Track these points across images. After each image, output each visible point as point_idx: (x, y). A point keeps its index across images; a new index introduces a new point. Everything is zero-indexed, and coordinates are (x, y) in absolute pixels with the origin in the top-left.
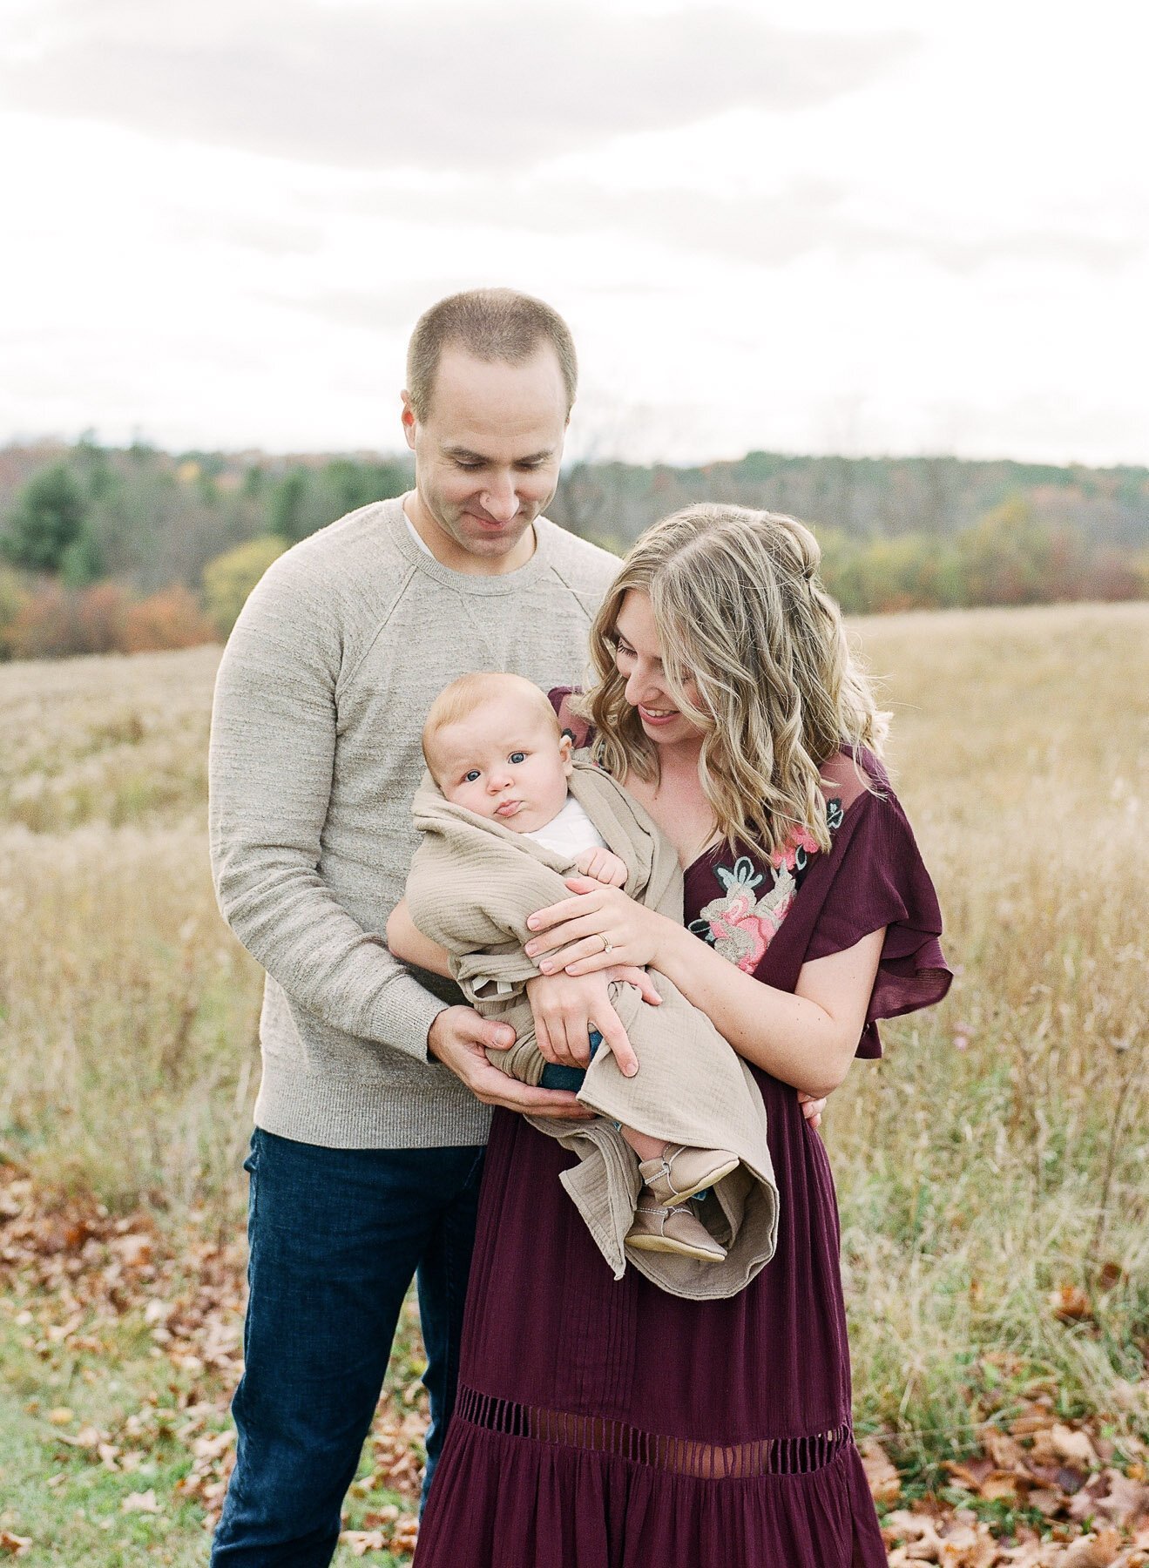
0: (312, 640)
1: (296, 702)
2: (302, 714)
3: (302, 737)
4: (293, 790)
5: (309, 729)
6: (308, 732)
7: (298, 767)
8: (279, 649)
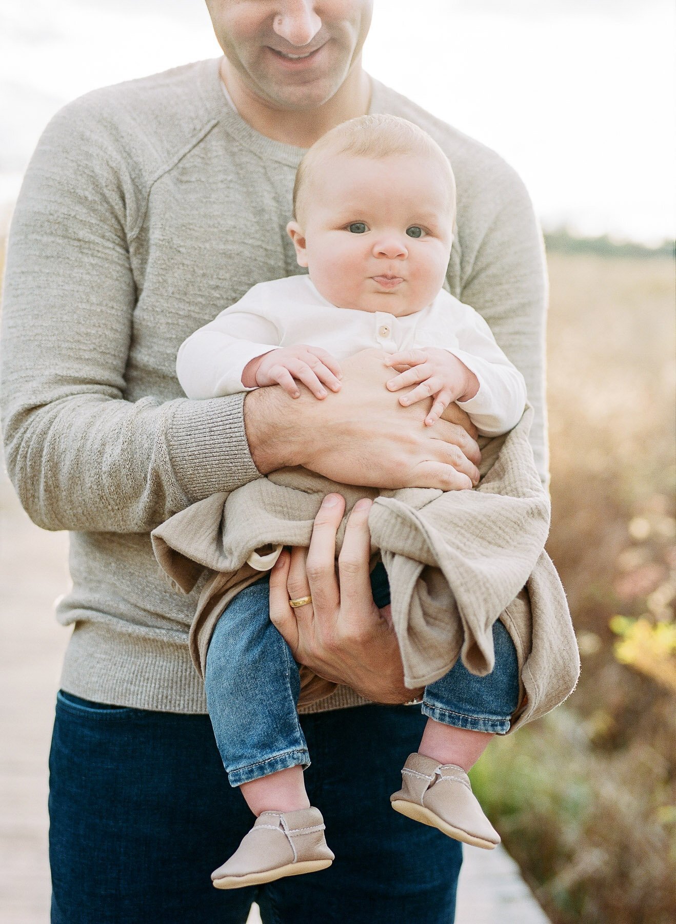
0: (86, 171)
1: (72, 242)
2: (80, 255)
3: (80, 282)
4: (69, 345)
5: (88, 273)
6: (87, 277)
7: (75, 316)
8: (51, 183)
